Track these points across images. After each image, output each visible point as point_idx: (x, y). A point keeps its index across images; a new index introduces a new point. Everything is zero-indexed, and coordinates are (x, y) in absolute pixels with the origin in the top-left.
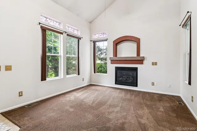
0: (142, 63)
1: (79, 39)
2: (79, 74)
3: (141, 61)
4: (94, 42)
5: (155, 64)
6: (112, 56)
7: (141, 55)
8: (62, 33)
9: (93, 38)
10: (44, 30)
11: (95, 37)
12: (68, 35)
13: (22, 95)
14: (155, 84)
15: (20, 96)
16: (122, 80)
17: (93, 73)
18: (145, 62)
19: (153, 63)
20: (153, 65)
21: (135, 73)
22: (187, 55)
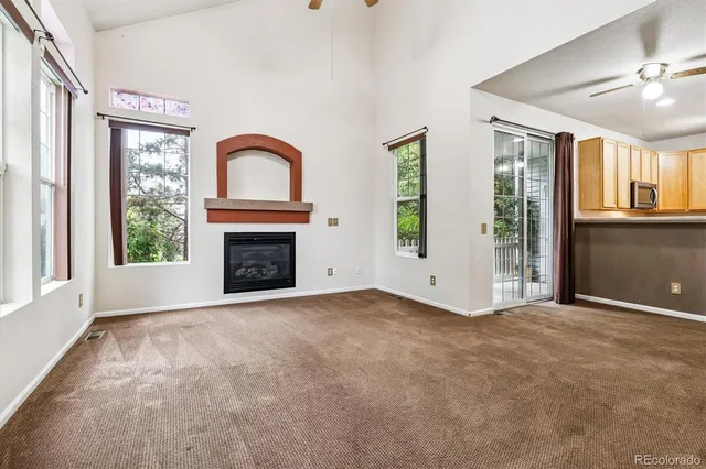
0: (308, 222)
3: (305, 215)
5: (333, 222)
7: (305, 199)
11: (121, 105)
14: (334, 273)
16: (242, 277)
17: (111, 264)
18: (313, 217)
19: (330, 220)
20: (330, 224)
21: (287, 248)
22: (396, 205)
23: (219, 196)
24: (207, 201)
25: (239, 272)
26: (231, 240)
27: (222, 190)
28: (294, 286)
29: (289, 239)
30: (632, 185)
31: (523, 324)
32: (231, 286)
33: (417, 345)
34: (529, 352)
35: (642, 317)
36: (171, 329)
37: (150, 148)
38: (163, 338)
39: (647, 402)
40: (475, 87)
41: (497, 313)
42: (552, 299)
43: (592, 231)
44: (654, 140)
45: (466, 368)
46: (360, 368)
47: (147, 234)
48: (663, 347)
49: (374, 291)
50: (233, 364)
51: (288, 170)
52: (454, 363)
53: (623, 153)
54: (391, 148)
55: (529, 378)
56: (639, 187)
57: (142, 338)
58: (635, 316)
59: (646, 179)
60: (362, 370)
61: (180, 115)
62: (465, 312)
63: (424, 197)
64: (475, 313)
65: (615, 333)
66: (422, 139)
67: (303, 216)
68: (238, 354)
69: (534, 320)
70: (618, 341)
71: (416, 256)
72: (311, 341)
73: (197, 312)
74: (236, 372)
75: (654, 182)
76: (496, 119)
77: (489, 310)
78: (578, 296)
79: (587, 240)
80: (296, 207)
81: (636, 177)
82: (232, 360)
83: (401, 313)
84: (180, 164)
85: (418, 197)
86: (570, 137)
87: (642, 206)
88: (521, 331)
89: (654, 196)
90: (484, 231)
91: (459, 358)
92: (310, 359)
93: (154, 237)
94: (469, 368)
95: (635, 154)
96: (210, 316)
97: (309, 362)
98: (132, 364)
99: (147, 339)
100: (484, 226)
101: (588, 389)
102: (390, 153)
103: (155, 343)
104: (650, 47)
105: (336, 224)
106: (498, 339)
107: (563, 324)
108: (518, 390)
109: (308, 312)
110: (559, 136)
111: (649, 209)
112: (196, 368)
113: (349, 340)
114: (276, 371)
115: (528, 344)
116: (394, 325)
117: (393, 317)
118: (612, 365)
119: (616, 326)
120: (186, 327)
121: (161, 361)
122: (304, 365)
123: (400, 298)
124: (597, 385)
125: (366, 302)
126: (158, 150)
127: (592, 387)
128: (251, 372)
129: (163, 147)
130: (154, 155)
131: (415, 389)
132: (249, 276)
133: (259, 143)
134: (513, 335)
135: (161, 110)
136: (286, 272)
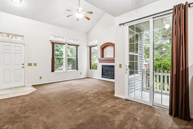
1: (77, 46)
2: (77, 70)
4: (90, 47)
6: (100, 57)
8: (64, 44)
9: (89, 44)
10: (53, 44)
11: (91, 43)
12: (68, 45)
13: (41, 78)
15: (40, 79)
17: (89, 69)
32: (103, 76)
77: (123, 97)
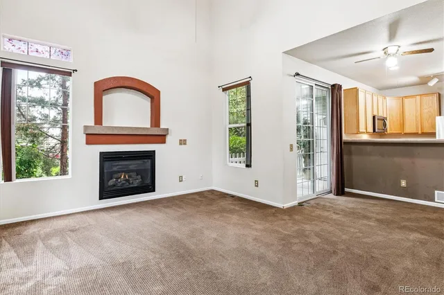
0: (164, 142)
3: (162, 137)
4: (8, 67)
5: (183, 142)
6: (91, 123)
7: (162, 126)
14: (184, 179)
16: (114, 186)
18: (168, 138)
19: (181, 140)
20: (181, 144)
21: (149, 162)
22: (228, 130)
23: (96, 124)
24: (86, 127)
25: (111, 182)
26: (105, 157)
27: (98, 119)
28: (154, 191)
29: (150, 156)
30: (374, 117)
31: (318, 212)
32: (105, 193)
33: (256, 233)
34: (329, 233)
35: (385, 202)
36: (60, 233)
37: (31, 84)
38: (55, 242)
39: (408, 263)
40: (284, 52)
41: (300, 204)
42: (331, 192)
43: (353, 147)
44: (384, 89)
45: (293, 248)
46: (220, 255)
47: (32, 154)
48: (404, 223)
49: (212, 192)
50: (121, 261)
51: (149, 104)
52: (284, 245)
53: (369, 97)
54: (224, 90)
55: (335, 252)
56: (378, 119)
57: (35, 243)
58: (381, 202)
59: (381, 114)
60: (223, 257)
61: (63, 60)
62: (280, 205)
63: (249, 125)
64: (287, 205)
65: (374, 215)
66: (247, 84)
67: (161, 138)
68: (122, 251)
69: (324, 208)
70: (378, 220)
71: (243, 165)
72: (177, 235)
73: (78, 216)
74: (125, 267)
75: (385, 116)
76: (298, 74)
77: (295, 203)
78: (346, 190)
79: (350, 153)
80: (155, 131)
81: (375, 113)
82: (120, 258)
83: (237, 208)
84: (57, 96)
85: (245, 125)
86: (340, 87)
87: (380, 131)
88: (319, 217)
89: (385, 125)
90: (291, 149)
91: (285, 241)
92: (182, 251)
93: (37, 156)
94: (295, 248)
95: (375, 98)
96: (90, 219)
97: (182, 254)
98: (32, 268)
99: (40, 244)
100: (291, 146)
101: (372, 257)
102: (223, 93)
103: (49, 248)
104: (392, 36)
105: (185, 144)
106: (307, 224)
107: (342, 210)
108: (330, 262)
109: (167, 210)
110: (333, 86)
111: (383, 133)
112: (91, 267)
113: (207, 232)
114: (158, 264)
115: (327, 227)
116: (235, 218)
117: (231, 212)
118: (380, 238)
119: (374, 209)
120: (72, 231)
121: (58, 264)
122: (178, 256)
123: (233, 196)
124: (376, 253)
125: (209, 200)
126: (39, 85)
127: (373, 255)
128: (138, 266)
129: (43, 82)
130: (36, 89)
131: (263, 268)
132: (119, 185)
133: (127, 84)
134: (314, 220)
135: (47, 55)
136: (148, 181)
